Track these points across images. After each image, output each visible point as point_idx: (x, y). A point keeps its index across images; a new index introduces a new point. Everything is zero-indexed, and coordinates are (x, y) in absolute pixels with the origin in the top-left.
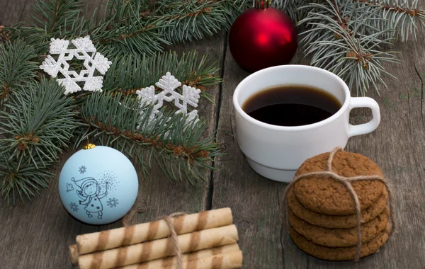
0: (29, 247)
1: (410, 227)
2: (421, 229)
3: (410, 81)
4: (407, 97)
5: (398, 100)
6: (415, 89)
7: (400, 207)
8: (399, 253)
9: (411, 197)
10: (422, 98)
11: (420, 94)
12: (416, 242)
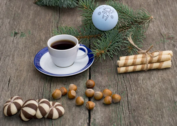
0: (25, 97)
1: (164, 87)
2: (168, 87)
3: (159, 38)
4: (158, 43)
5: (155, 44)
6: (161, 40)
7: (159, 80)
8: (160, 95)
9: (163, 77)
10: (164, 43)
11: (163, 42)
12: (166, 92)
